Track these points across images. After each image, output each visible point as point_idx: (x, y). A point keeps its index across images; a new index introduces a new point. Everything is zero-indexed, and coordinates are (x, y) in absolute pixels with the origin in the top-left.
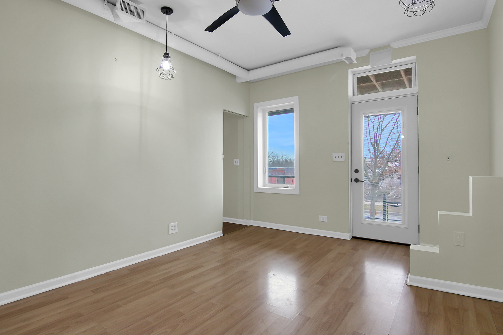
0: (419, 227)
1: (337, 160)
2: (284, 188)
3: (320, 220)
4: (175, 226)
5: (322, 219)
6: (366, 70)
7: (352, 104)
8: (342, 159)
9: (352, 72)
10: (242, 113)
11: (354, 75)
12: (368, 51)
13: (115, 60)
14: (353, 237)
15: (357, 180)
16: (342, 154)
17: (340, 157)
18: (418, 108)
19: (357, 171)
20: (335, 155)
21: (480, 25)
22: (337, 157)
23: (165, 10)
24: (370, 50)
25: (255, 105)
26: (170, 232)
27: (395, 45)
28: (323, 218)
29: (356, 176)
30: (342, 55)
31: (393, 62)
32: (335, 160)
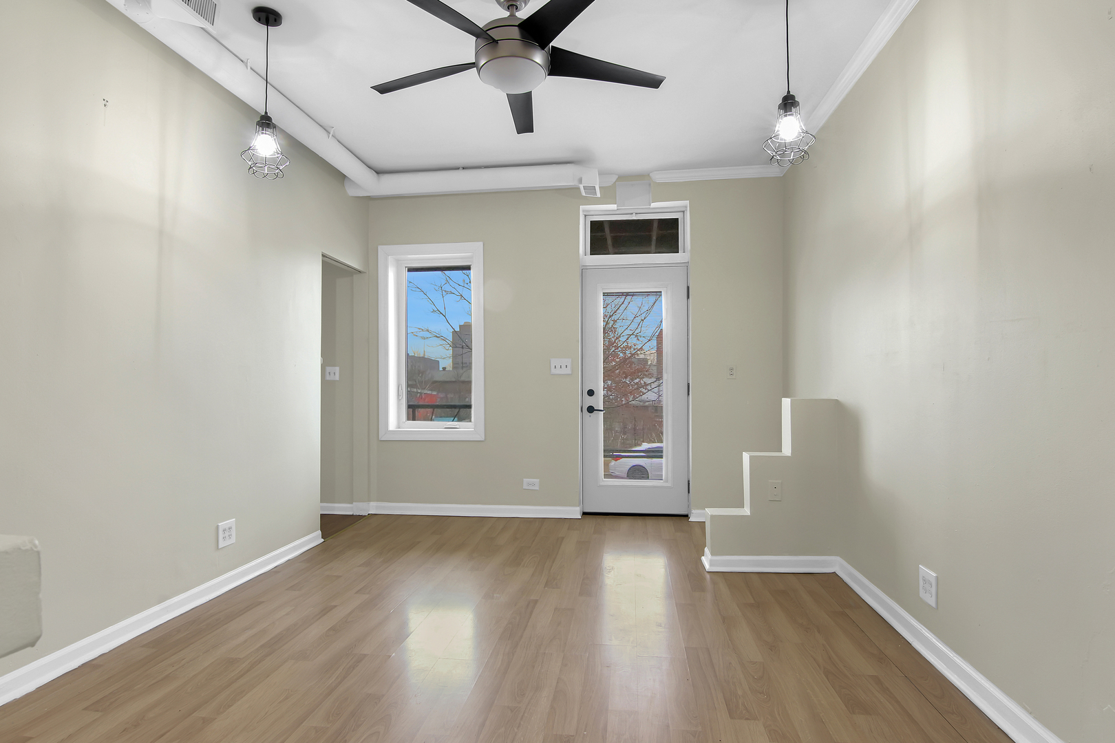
0: (689, 484)
1: (558, 371)
2: (445, 428)
3: (525, 487)
4: (230, 528)
5: (529, 484)
6: (608, 211)
7: (584, 270)
8: (568, 371)
9: (583, 211)
10: (354, 263)
11: (585, 216)
12: (614, 178)
13: (105, 102)
14: (584, 514)
15: (591, 409)
16: (568, 362)
17: (564, 367)
18: (688, 288)
19: (591, 393)
20: (554, 362)
21: (773, 171)
22: (558, 367)
23: (263, 15)
24: (617, 177)
25: (382, 250)
26: (221, 544)
27: (658, 178)
28: (531, 483)
29: (590, 401)
30: (580, 181)
31: (653, 205)
32: (554, 371)
